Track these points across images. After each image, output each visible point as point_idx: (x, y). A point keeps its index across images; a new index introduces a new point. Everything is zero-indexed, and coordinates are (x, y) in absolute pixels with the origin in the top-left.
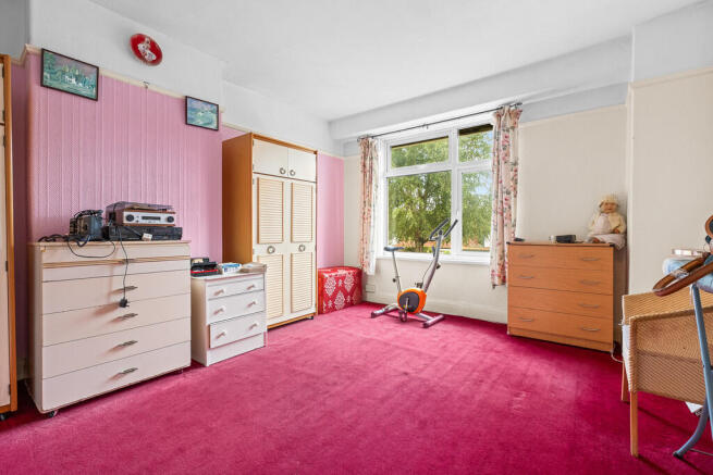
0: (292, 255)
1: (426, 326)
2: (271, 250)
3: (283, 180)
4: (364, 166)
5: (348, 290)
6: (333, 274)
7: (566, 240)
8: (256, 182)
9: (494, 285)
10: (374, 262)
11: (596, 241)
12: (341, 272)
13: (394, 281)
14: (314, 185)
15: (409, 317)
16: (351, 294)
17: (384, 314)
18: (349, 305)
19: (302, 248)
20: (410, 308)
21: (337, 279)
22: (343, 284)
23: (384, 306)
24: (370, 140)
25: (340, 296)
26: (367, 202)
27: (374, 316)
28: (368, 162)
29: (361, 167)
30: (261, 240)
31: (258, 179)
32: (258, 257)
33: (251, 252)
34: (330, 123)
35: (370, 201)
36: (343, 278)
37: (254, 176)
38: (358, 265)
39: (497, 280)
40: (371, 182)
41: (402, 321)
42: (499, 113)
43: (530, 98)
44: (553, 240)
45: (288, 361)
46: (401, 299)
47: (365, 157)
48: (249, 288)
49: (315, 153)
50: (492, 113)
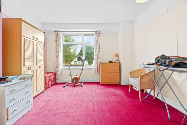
0: (37, 70)
1: (82, 86)
2: (29, 69)
3: (34, 41)
4: (56, 40)
5: (52, 80)
6: (48, 75)
7: (110, 62)
8: (23, 40)
9: (95, 73)
10: (60, 70)
11: (115, 62)
12: (50, 74)
13: (70, 75)
14: (44, 44)
15: (75, 85)
16: (53, 81)
17: (67, 85)
18: (53, 85)
19: (40, 67)
20: (75, 82)
21: (49, 77)
22: (51, 78)
23: (66, 83)
24: (59, 32)
25: (50, 82)
26: (58, 52)
27: (64, 87)
28: (58, 39)
29: (55, 40)
30: (26, 65)
31: (24, 39)
32: (24, 72)
33: (21, 70)
34: (43, 24)
35: (59, 51)
36: (51, 76)
37: (23, 38)
38: (54, 72)
39: (96, 72)
40: (59, 45)
41: (74, 86)
42: (96, 32)
43: (103, 31)
44: (108, 62)
45: (50, 111)
46: (72, 80)
47: (56, 37)
48: (26, 86)
49: (44, 33)
50: (95, 32)
